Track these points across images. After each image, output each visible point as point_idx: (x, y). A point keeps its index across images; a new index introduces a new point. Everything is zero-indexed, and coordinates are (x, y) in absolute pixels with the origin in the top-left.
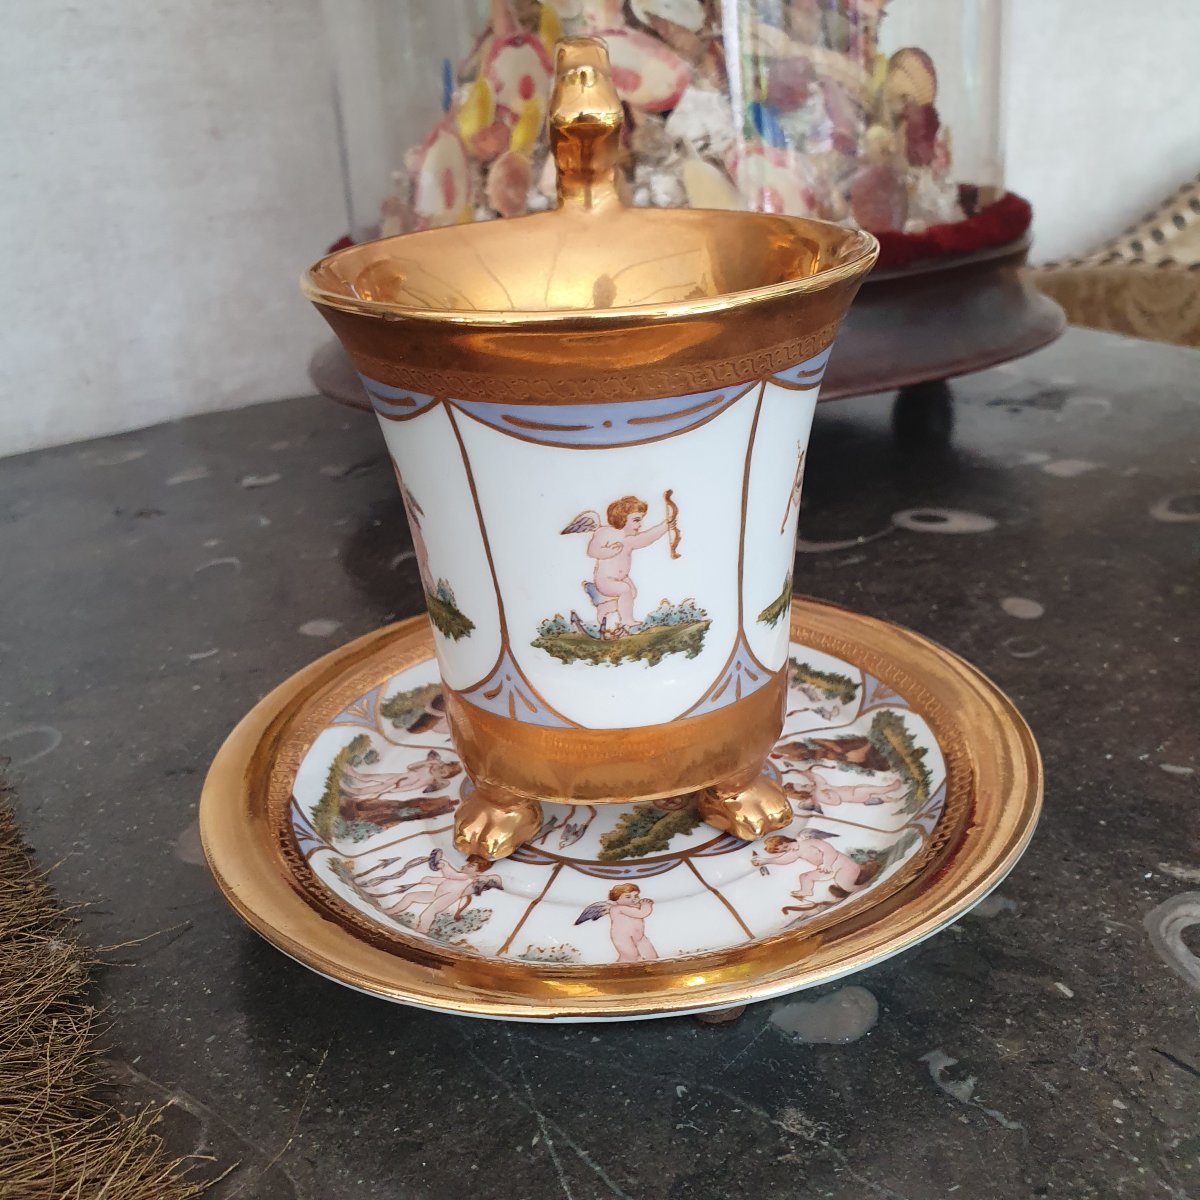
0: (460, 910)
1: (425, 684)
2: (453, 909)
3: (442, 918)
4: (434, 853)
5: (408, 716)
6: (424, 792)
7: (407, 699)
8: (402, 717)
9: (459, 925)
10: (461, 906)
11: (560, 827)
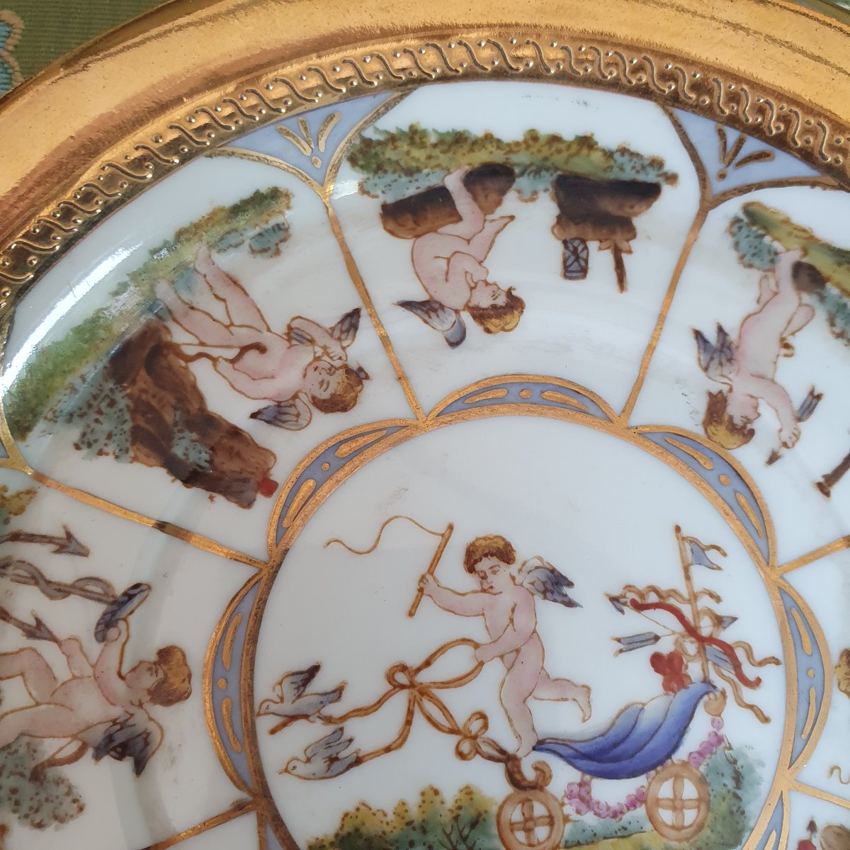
0: (53, 762)
1: (477, 131)
2: (50, 747)
3: (22, 751)
4: (136, 591)
5: (404, 179)
6: (254, 416)
7: (422, 145)
8: (389, 177)
9: (28, 788)
10: (59, 756)
11: (328, 720)
